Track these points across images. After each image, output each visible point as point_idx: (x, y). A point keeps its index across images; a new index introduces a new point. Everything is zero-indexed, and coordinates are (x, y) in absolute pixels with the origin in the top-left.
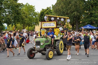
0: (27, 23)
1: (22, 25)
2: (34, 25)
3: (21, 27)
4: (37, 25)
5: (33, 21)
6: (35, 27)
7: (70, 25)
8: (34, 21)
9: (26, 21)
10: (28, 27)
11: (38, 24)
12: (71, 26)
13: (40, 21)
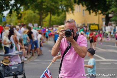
4: (71, 12)
5: (61, 1)
11: (72, 9)
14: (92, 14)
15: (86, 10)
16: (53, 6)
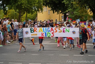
0: (25, 7)
1: (18, 11)
2: (35, 10)
3: (16, 14)
4: (40, 11)
5: (34, 4)
6: (37, 15)
7: (90, 11)
8: (36, 5)
9: (24, 5)
10: (26, 14)
12: (92, 13)
13: (44, 4)
14: (55, 13)
15: (51, 10)
16: (29, 7)
